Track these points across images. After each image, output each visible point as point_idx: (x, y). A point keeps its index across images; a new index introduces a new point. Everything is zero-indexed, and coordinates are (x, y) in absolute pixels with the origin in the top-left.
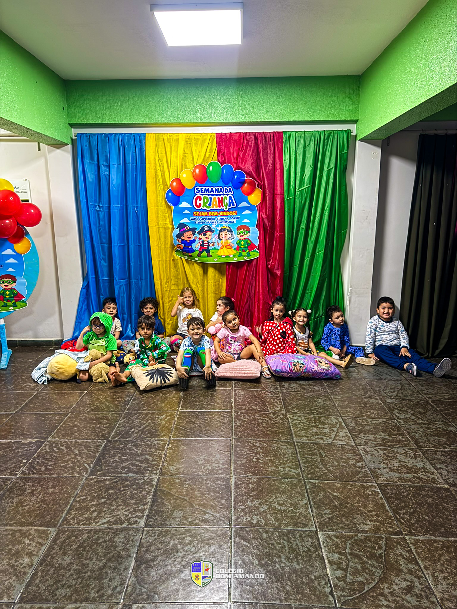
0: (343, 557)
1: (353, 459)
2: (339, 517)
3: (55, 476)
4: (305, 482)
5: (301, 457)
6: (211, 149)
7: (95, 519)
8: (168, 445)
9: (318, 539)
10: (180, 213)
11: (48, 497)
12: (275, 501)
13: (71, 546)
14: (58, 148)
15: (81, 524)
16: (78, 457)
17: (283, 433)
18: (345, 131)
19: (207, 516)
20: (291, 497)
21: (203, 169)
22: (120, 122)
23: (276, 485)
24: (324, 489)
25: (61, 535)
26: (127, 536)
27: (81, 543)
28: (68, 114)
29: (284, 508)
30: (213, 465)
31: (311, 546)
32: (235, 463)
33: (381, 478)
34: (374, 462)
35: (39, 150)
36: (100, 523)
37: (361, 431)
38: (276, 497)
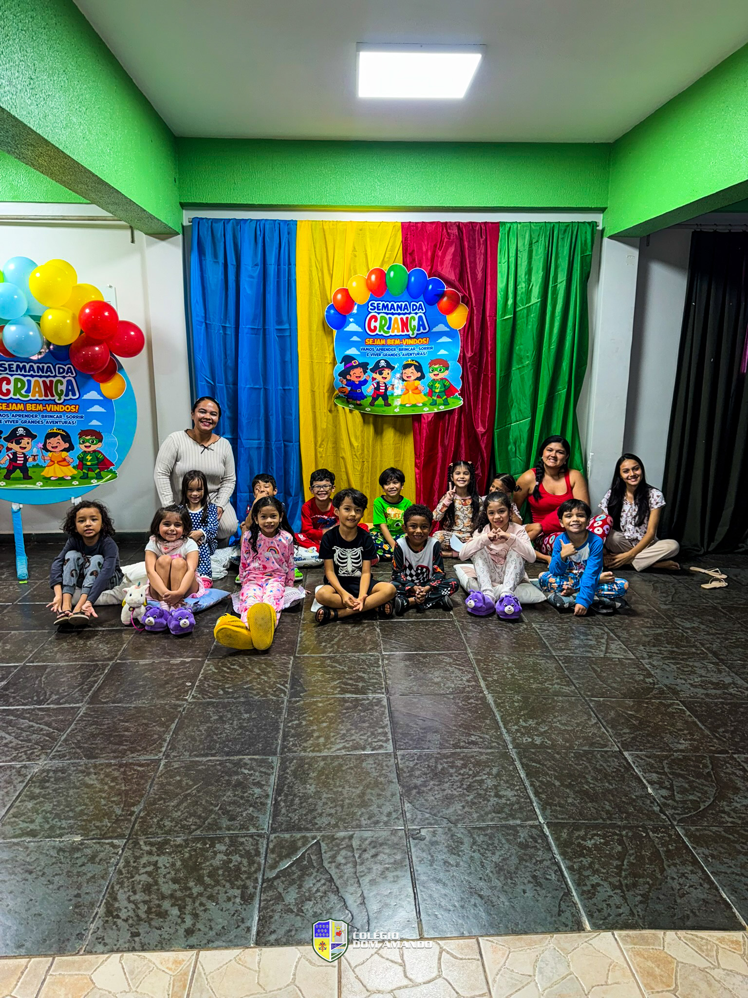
0: (663, 777)
1: (639, 674)
2: (644, 736)
3: (242, 700)
4: (586, 700)
5: (569, 672)
6: (393, 246)
7: (325, 745)
8: (383, 660)
9: (625, 759)
10: (345, 340)
11: (247, 723)
12: (554, 720)
13: (308, 774)
14: (163, 239)
15: (308, 750)
16: (263, 677)
17: (534, 645)
18: (589, 223)
19: (473, 738)
20: (573, 716)
21: (382, 275)
22: (258, 203)
23: (550, 704)
24: (613, 708)
25: (287, 763)
26: (377, 761)
27: (319, 771)
28: (180, 188)
29: (570, 728)
30: (455, 682)
31: (620, 766)
32: (485, 679)
33: (682, 694)
34: (667, 677)
35: (133, 241)
36: (334, 749)
37: (638, 643)
38: (555, 717)
